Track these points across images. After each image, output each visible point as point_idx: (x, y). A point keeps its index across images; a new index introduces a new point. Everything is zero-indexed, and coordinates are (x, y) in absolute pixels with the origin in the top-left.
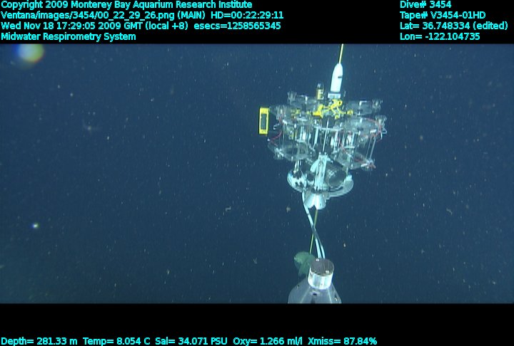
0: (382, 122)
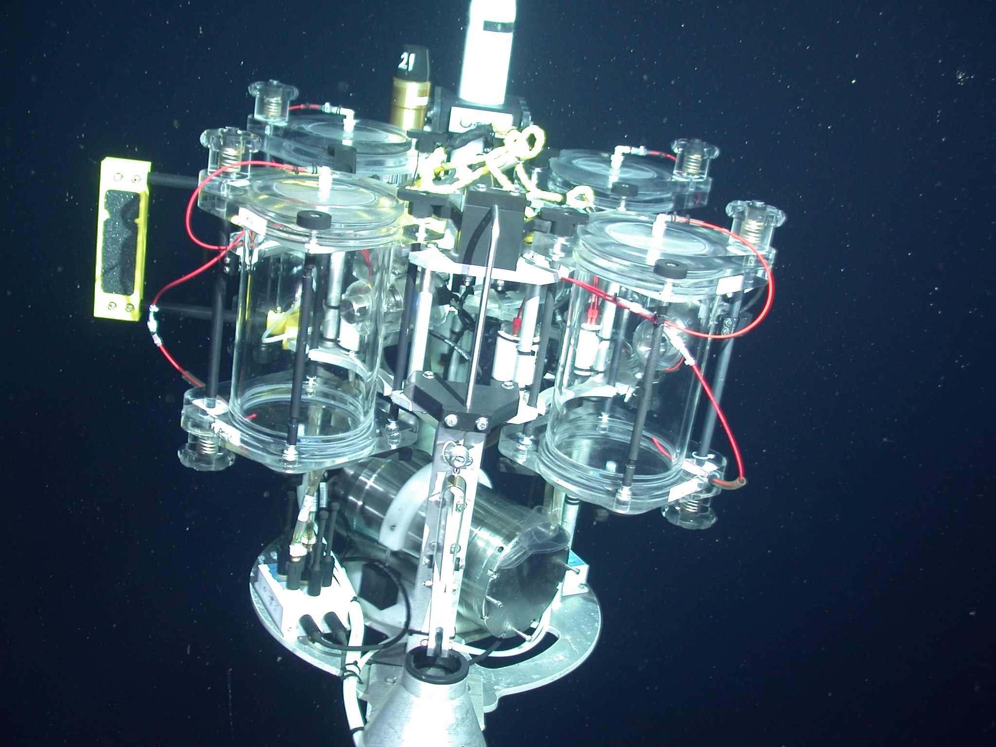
0: (763, 233)
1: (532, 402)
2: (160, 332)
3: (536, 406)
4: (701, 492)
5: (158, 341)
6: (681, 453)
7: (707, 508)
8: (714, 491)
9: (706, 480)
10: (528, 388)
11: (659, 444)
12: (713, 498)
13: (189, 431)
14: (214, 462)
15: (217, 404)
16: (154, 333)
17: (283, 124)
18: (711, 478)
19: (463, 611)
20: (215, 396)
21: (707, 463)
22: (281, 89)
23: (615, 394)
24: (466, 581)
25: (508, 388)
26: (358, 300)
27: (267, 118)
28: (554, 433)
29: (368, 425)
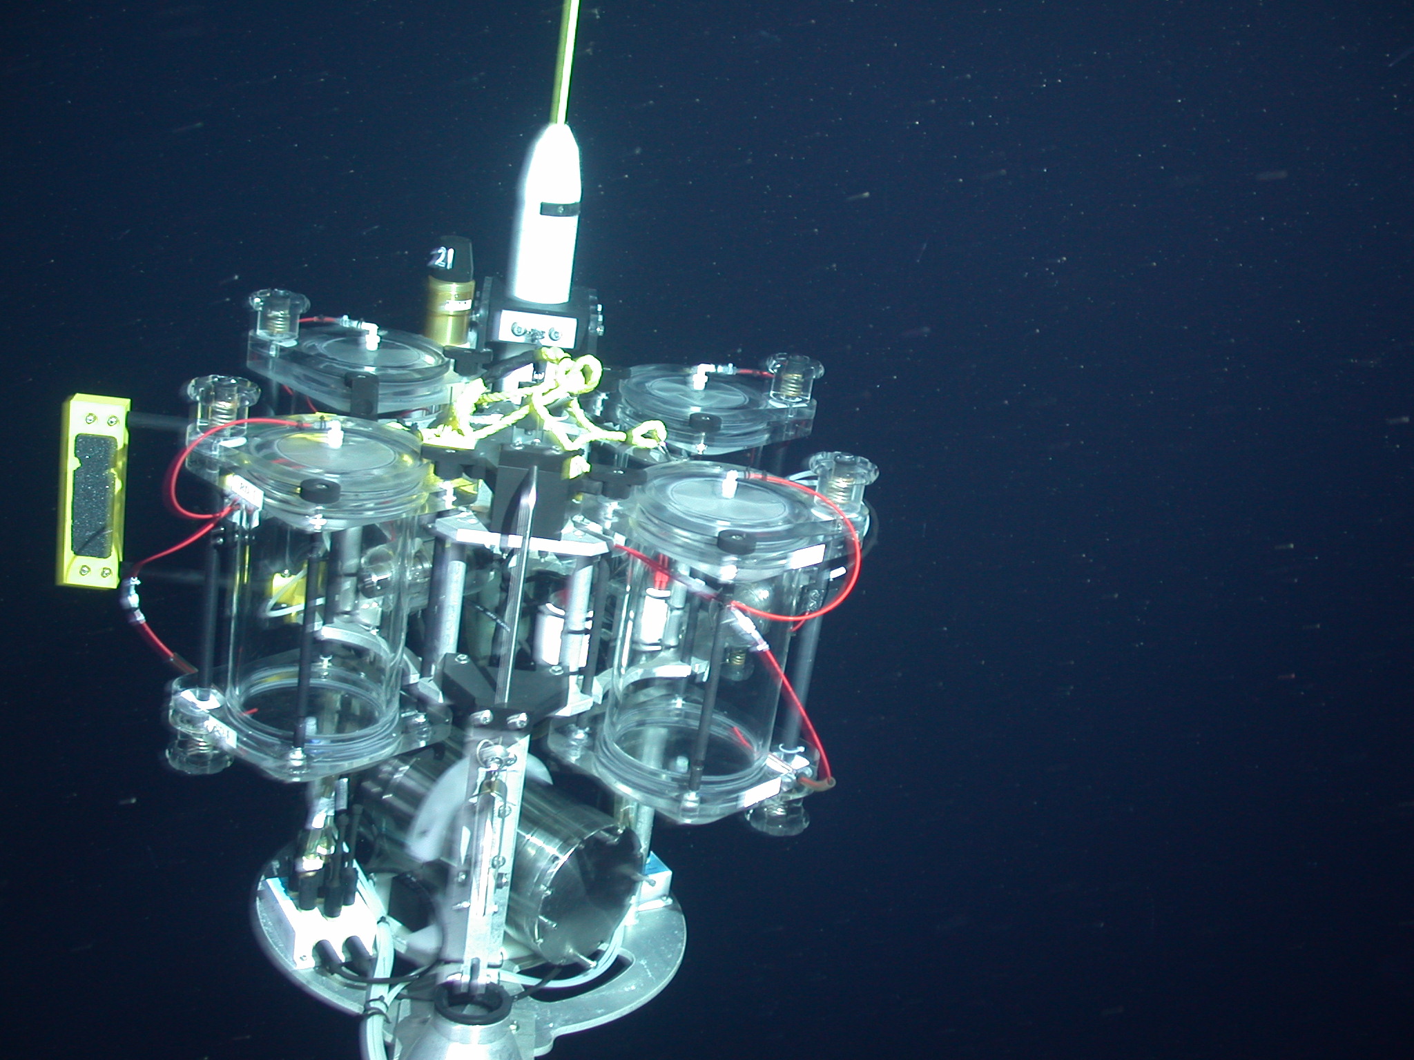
1: (585, 689)
2: (143, 606)
3: (590, 694)
4: (790, 791)
5: (140, 617)
6: (763, 745)
7: (799, 808)
8: (806, 790)
9: (794, 778)
10: (581, 671)
11: (739, 733)
12: (804, 798)
13: (179, 728)
14: (209, 763)
15: (212, 696)
16: (136, 609)
17: (291, 343)
18: (799, 775)
19: (511, 932)
20: (209, 686)
21: (797, 757)
22: (289, 301)
23: (689, 674)
24: (515, 896)
25: (557, 674)
26: (378, 571)
27: (271, 335)
28: (613, 724)
29: (392, 718)
